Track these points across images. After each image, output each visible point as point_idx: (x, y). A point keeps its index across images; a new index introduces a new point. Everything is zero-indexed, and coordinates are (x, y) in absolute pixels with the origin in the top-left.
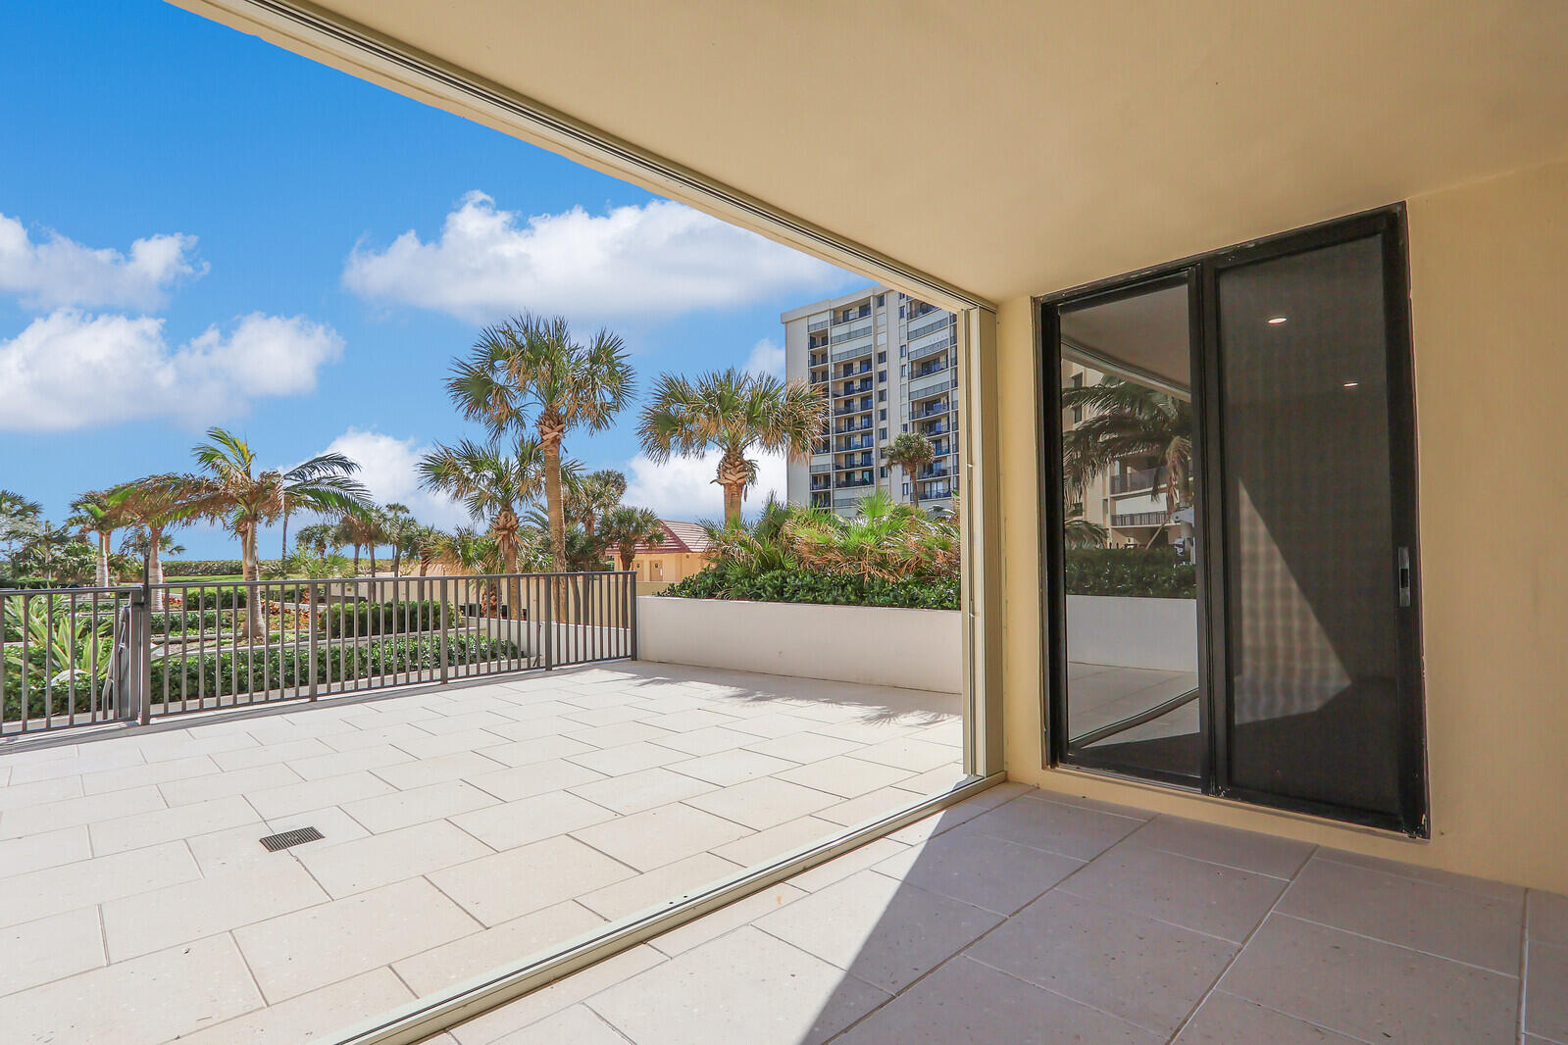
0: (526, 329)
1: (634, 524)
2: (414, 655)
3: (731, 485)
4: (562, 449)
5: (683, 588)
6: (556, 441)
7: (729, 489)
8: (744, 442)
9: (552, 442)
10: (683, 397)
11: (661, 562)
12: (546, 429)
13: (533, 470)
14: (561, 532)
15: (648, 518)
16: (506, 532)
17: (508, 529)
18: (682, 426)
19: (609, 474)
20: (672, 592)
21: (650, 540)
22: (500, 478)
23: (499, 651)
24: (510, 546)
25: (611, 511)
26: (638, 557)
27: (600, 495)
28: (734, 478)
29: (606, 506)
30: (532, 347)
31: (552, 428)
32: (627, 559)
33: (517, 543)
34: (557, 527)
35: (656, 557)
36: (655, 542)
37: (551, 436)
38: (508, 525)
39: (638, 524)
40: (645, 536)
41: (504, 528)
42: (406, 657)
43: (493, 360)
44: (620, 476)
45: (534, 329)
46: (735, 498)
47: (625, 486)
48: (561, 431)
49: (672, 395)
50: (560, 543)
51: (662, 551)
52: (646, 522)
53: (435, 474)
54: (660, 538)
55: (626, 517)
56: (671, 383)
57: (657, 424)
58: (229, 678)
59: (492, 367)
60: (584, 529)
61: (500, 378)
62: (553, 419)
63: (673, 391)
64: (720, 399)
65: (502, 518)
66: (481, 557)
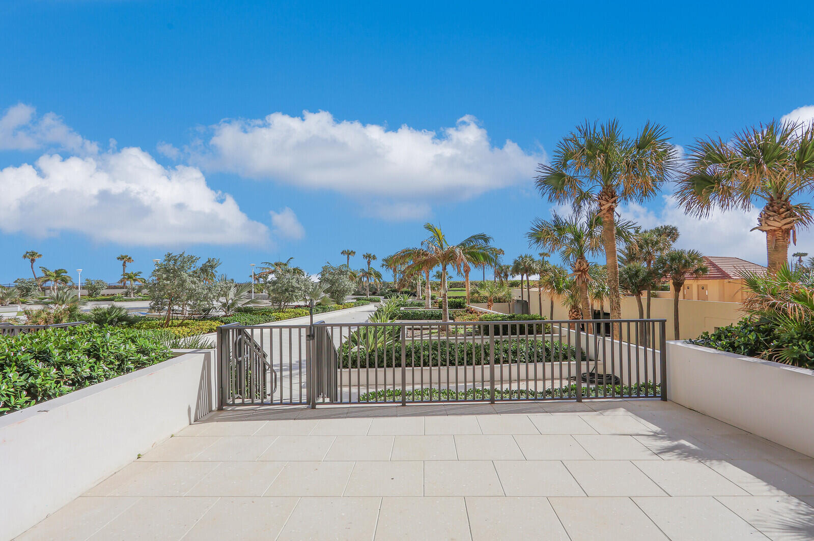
0: (585, 134)
1: (683, 261)
2: (515, 353)
3: (775, 231)
4: (615, 214)
5: (719, 338)
6: (611, 210)
7: (773, 235)
8: (792, 190)
9: (608, 211)
10: (721, 158)
11: (707, 285)
12: (603, 202)
13: (598, 231)
14: (616, 274)
15: (694, 256)
16: (580, 273)
17: (582, 271)
18: (719, 183)
19: (666, 228)
20: (706, 341)
21: (696, 271)
22: (578, 237)
23: (569, 355)
24: (583, 282)
25: (666, 252)
26: (686, 282)
27: (657, 242)
28: (779, 225)
29: (661, 250)
30: (590, 146)
31: (608, 201)
32: (678, 285)
33: (587, 280)
34: (613, 270)
35: (702, 282)
36: (700, 273)
37: (607, 206)
38: (582, 268)
39: (686, 261)
40: (692, 269)
41: (579, 270)
42: (510, 354)
43: (566, 160)
44: (675, 229)
45: (592, 132)
46: (781, 243)
47: (678, 235)
48: (615, 202)
49: (709, 157)
50: (616, 281)
51: (707, 278)
52: (693, 260)
53: (537, 238)
54: (704, 270)
55: (677, 257)
56: (707, 148)
57: (693, 184)
58: (419, 357)
59: (565, 165)
60: (646, 266)
61: (570, 173)
62: (609, 194)
63: (712, 155)
64: (764, 150)
65: (577, 264)
66: (568, 287)
